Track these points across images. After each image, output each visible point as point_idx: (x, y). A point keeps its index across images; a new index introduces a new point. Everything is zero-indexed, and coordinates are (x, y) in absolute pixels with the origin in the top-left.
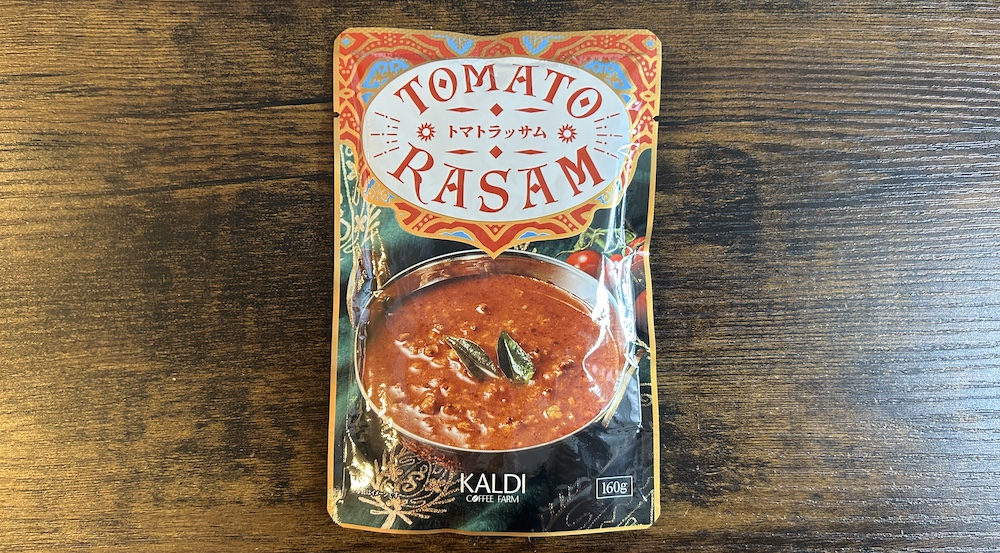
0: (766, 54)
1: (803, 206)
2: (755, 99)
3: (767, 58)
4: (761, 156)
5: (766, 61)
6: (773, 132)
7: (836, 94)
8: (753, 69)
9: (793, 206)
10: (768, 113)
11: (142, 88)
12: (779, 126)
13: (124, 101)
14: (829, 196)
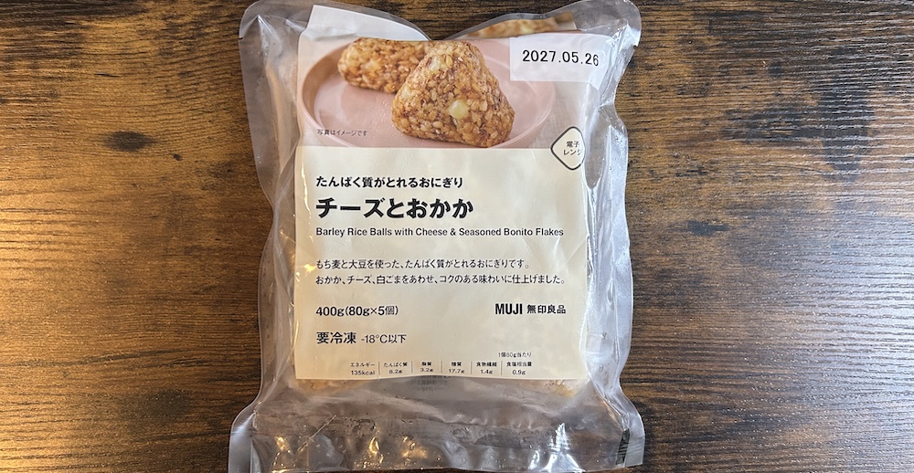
0: (659, 337)
1: (684, 440)
2: (652, 368)
3: (660, 339)
4: (656, 407)
5: (659, 342)
6: (663, 390)
7: (707, 364)
8: (651, 347)
9: (677, 441)
10: (661, 377)
11: (234, 361)
12: (668, 386)
13: (221, 369)
14: (701, 434)
